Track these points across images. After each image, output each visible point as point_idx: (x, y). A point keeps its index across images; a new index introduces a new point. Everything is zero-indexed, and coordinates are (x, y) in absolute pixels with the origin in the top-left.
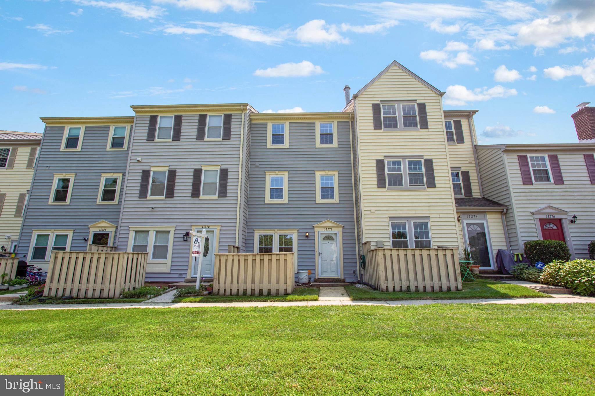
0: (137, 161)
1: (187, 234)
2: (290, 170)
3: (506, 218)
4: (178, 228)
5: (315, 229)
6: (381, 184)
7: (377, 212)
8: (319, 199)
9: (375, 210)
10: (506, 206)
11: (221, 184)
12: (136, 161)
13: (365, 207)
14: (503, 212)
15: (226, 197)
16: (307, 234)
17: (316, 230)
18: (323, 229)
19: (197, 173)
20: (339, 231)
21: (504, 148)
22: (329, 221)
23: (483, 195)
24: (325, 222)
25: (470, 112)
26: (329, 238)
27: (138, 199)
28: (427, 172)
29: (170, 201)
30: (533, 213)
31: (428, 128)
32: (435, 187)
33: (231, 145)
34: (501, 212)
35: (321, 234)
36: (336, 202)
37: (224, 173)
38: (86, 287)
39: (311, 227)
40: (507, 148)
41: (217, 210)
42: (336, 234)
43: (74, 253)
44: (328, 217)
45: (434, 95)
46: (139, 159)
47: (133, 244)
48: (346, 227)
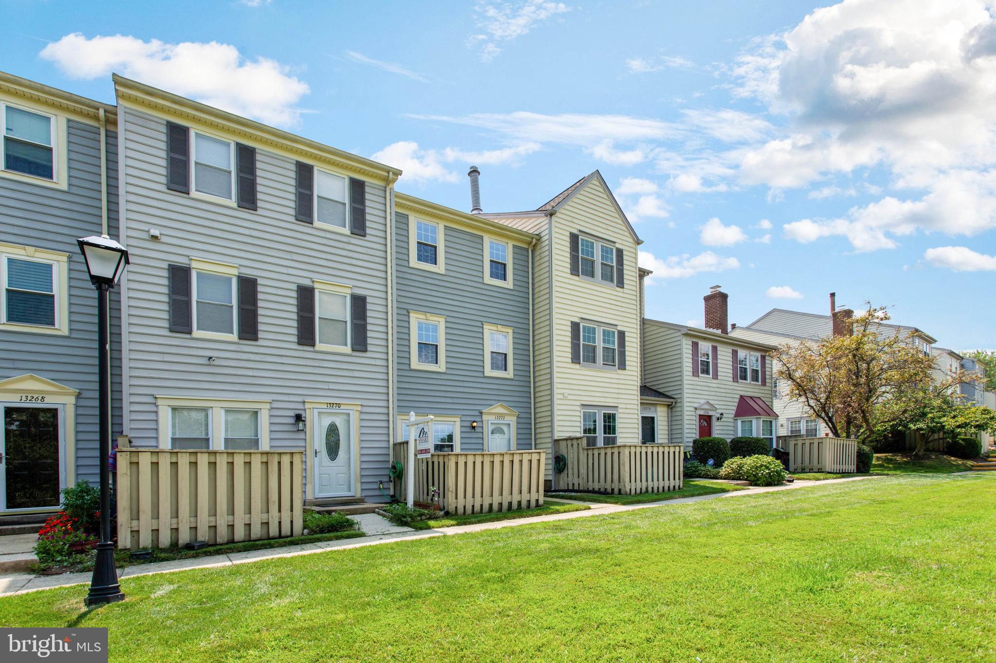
0: (147, 237)
1: (299, 418)
2: (448, 314)
3: (671, 412)
4: (275, 405)
5: (483, 416)
6: (575, 359)
7: (570, 397)
8: (489, 372)
9: (569, 394)
10: (675, 399)
11: (355, 326)
12: (145, 236)
13: (558, 388)
14: (671, 405)
15: (366, 351)
16: (475, 424)
17: (485, 417)
18: (493, 417)
19: (306, 296)
20: (512, 420)
21: (685, 331)
22: (502, 406)
23: (645, 383)
24: (494, 408)
25: (644, 272)
26: (497, 430)
27: (167, 333)
28: (620, 349)
29: (248, 346)
30: (696, 409)
31: (623, 287)
32: (625, 369)
33: (368, 250)
34: (669, 406)
35: (491, 423)
36: (509, 377)
37: (359, 304)
38: (228, 521)
39: (477, 413)
40: (689, 332)
41: (351, 375)
42: (509, 425)
43: (184, 455)
44: (500, 399)
45: (631, 240)
46: (155, 232)
47: (170, 435)
48: (522, 415)
